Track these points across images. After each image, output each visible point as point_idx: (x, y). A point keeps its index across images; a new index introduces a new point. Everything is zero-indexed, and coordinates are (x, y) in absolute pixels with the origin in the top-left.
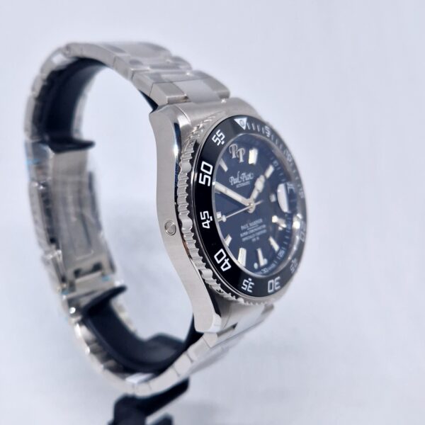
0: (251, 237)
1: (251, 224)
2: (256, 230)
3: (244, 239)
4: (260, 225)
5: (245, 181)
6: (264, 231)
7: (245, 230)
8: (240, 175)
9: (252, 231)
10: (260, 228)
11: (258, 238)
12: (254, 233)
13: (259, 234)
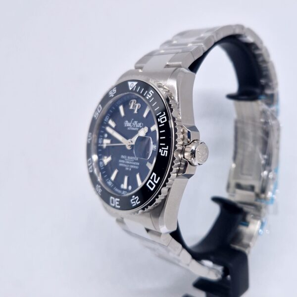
0: (125, 166)
1: (129, 157)
2: (131, 163)
3: (121, 165)
4: (135, 161)
5: (135, 127)
6: (137, 167)
7: (123, 159)
8: (133, 122)
9: (128, 162)
10: (135, 163)
11: (130, 169)
12: (130, 164)
13: (132, 167)
